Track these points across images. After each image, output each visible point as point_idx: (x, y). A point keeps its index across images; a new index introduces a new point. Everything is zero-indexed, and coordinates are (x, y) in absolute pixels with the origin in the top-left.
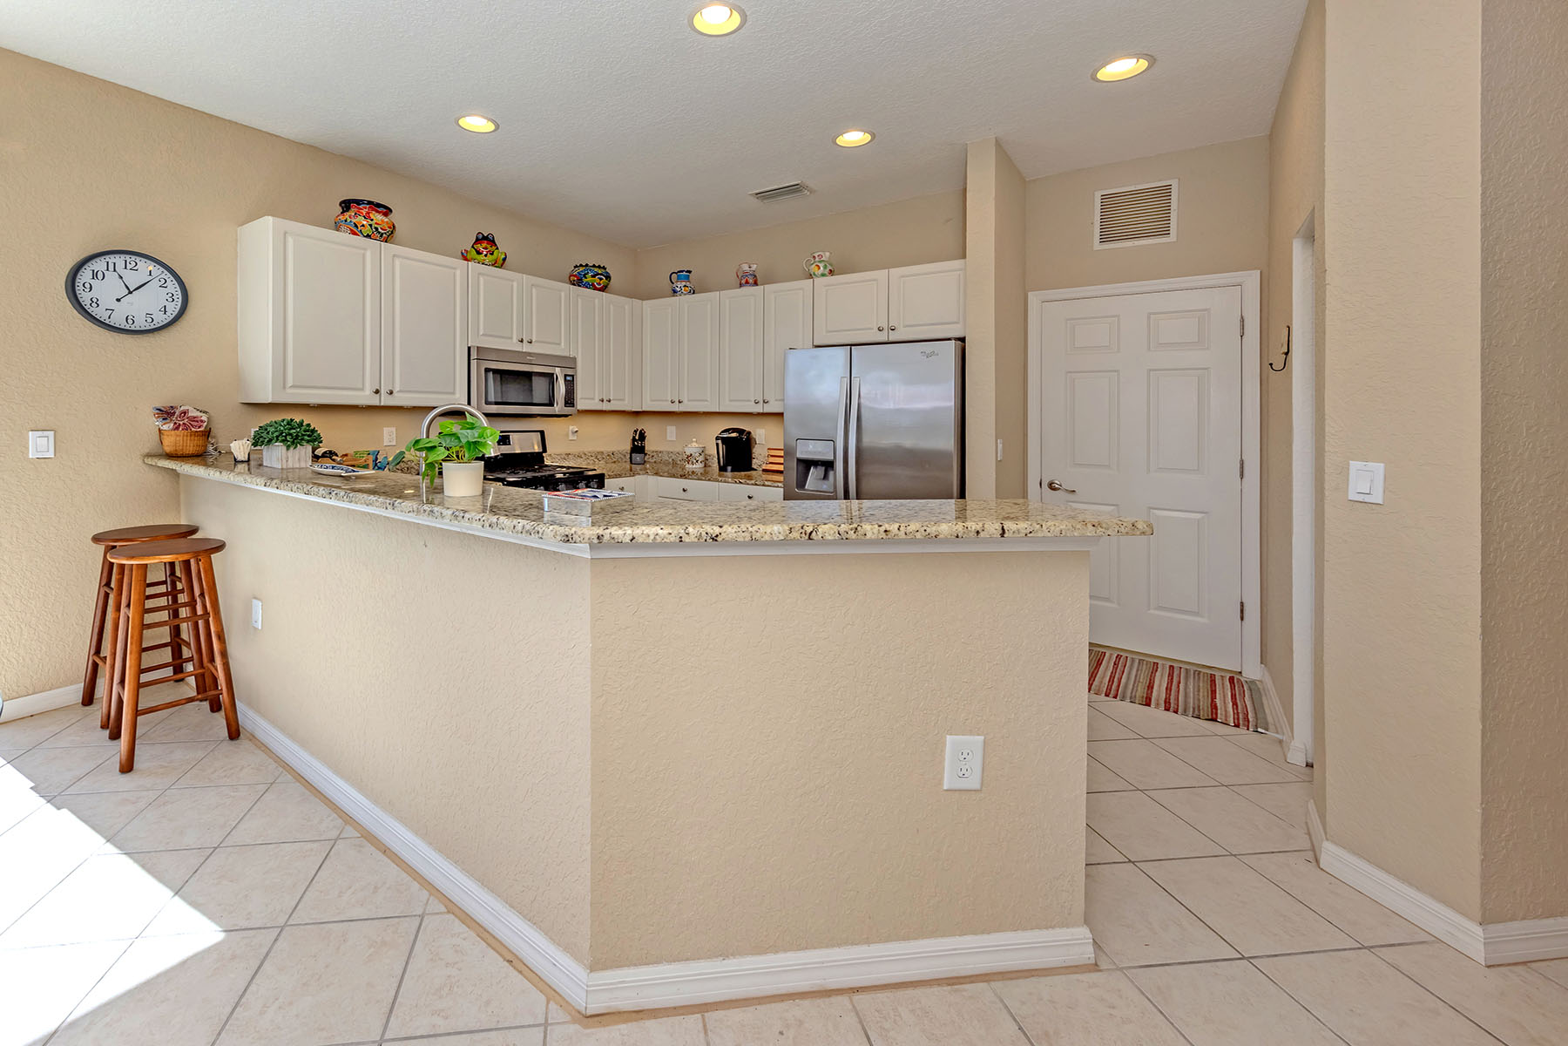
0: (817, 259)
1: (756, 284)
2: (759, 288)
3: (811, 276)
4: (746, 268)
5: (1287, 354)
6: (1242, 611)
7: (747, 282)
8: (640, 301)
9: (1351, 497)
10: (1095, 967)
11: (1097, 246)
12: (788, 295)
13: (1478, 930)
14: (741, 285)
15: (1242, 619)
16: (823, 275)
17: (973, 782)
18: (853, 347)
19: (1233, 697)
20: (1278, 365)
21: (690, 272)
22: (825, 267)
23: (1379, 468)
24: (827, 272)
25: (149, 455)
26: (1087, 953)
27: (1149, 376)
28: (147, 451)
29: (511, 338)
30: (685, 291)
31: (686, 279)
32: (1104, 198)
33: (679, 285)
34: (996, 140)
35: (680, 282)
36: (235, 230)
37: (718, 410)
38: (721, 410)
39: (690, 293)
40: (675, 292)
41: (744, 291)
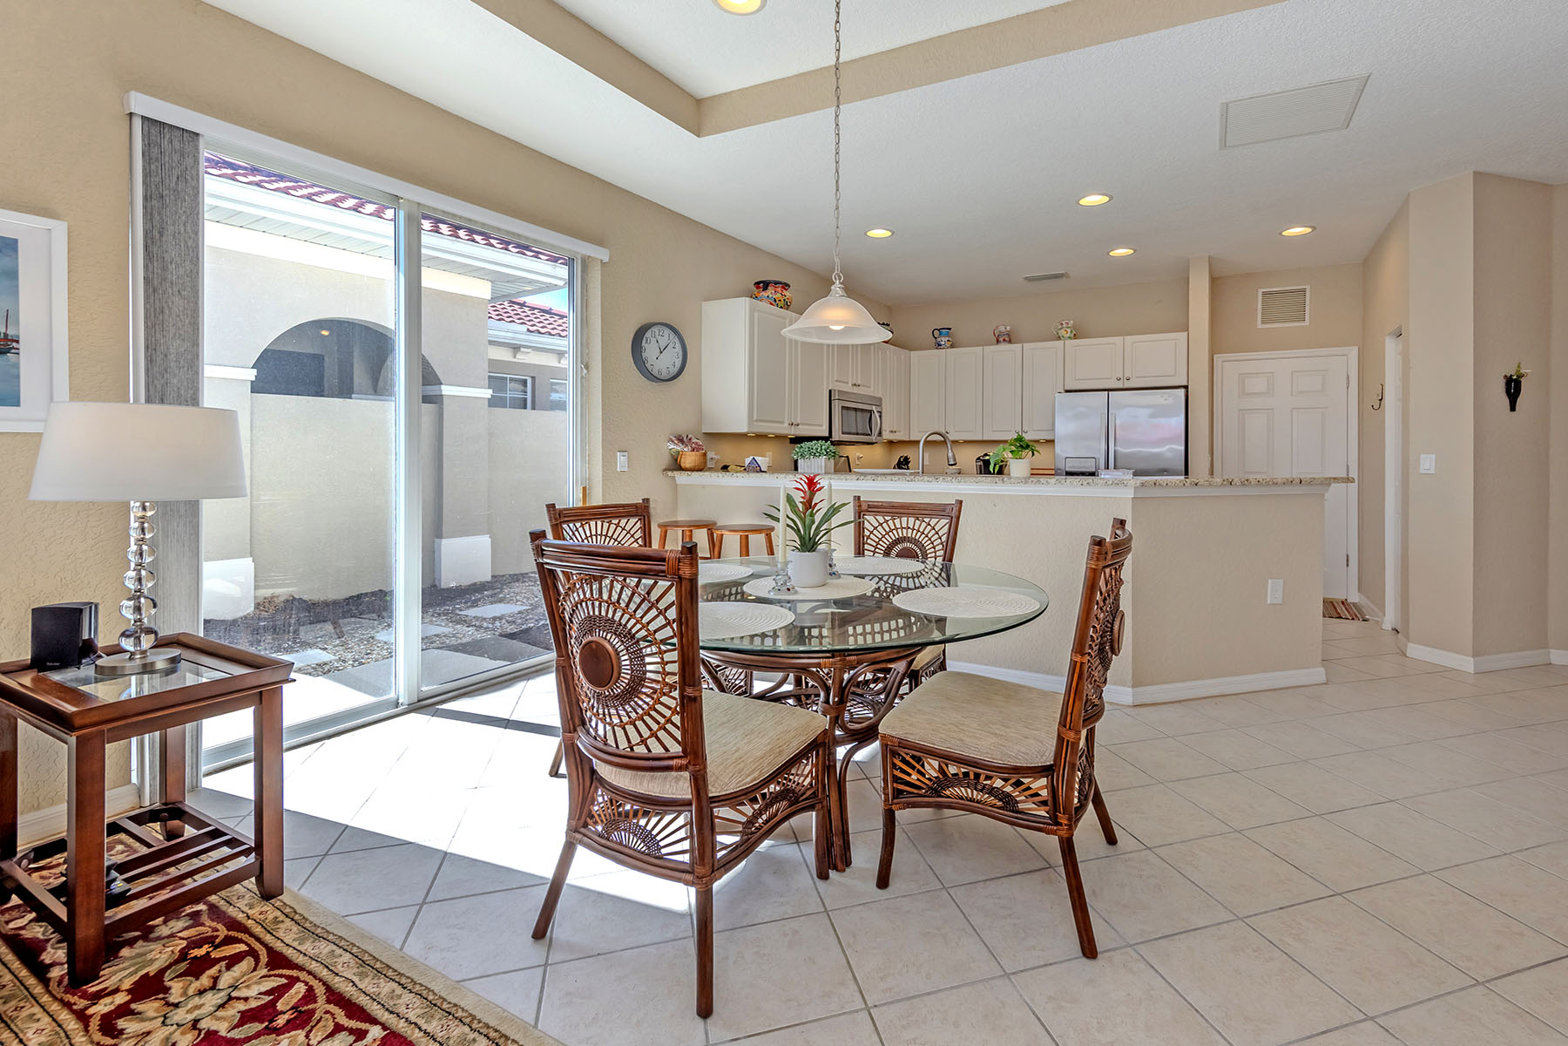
0: (1064, 325)
1: (1010, 342)
2: (1017, 347)
3: (1059, 338)
4: (1002, 329)
5: (1380, 400)
6: (1347, 560)
7: (1004, 340)
8: (908, 352)
9: (1421, 471)
10: (1326, 684)
11: (1260, 326)
12: (1042, 354)
13: (1472, 659)
14: (998, 341)
15: (1347, 565)
16: (1070, 338)
17: (1279, 601)
18: (1110, 393)
19: (1346, 609)
20: (1376, 407)
21: (950, 329)
22: (1072, 332)
23: (1433, 456)
24: (1072, 335)
25: (665, 470)
26: (1323, 678)
27: (1292, 412)
28: (664, 467)
29: (847, 383)
30: (948, 344)
31: (948, 335)
32: (1264, 293)
33: (943, 340)
34: (1210, 257)
35: (943, 337)
36: (701, 305)
37: (981, 439)
38: (984, 439)
39: (952, 346)
40: (939, 345)
41: (1004, 347)
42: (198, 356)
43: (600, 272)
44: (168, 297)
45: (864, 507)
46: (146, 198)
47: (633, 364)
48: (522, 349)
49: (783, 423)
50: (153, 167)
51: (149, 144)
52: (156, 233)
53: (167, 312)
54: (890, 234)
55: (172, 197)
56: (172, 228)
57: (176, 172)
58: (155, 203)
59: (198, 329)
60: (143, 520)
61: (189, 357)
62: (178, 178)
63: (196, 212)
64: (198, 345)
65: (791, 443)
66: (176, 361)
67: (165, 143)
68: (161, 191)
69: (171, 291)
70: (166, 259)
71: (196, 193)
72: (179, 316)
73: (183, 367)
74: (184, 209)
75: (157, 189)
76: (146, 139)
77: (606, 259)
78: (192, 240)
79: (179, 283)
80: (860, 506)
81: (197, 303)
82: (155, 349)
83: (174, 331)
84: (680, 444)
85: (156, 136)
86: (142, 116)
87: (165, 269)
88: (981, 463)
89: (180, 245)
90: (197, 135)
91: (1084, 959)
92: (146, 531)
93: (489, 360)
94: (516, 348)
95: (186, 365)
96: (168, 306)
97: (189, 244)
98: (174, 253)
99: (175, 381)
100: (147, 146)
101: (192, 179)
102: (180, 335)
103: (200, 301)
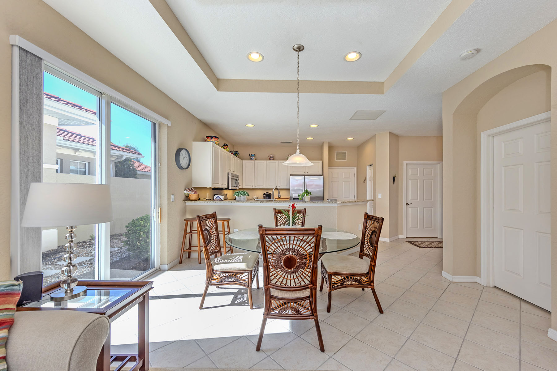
2: (276, 161)
4: (271, 156)
5: (365, 180)
7: (272, 159)
8: (243, 160)
9: (379, 198)
11: (336, 160)
14: (270, 159)
18: (305, 176)
20: (364, 182)
21: (255, 154)
23: (381, 194)
28: (182, 200)
30: (255, 159)
31: (254, 156)
32: (337, 152)
33: (253, 158)
34: (329, 142)
35: (252, 157)
36: (192, 143)
37: (265, 188)
38: (267, 188)
39: (256, 160)
40: (252, 159)
41: (272, 161)
42: (41, 157)
43: (167, 130)
44: (30, 131)
45: (277, 211)
46: (21, 85)
47: (175, 163)
48: (79, 151)
49: (218, 184)
50: (23, 71)
51: (22, 60)
52: (24, 101)
53: (29, 137)
54: (253, 126)
55: (31, 86)
56: (31, 100)
57: (33, 75)
58: (24, 87)
59: (41, 146)
60: (71, 232)
61: (38, 158)
62: (34, 78)
63: (40, 93)
64: (41, 153)
65: (213, 190)
66: (33, 160)
67: (29, 61)
68: (27, 82)
69: (31, 129)
70: (29, 113)
71: (40, 85)
72: (33, 140)
73: (35, 163)
74: (36, 92)
75: (25, 81)
76: (21, 58)
77: (170, 125)
78: (39, 106)
79: (34, 125)
80: (276, 211)
81: (40, 134)
82: (24, 154)
83: (32, 146)
84: (190, 191)
85: (25, 57)
86: (19, 47)
87: (28, 118)
88: (265, 195)
89: (34, 108)
90: (41, 59)
91: (381, 314)
92: (73, 237)
93: (57, 153)
94: (76, 150)
95: (37, 162)
96: (30, 135)
97: (38, 107)
98: (32, 111)
99: (32, 169)
100: (21, 61)
101: (39, 78)
102: (34, 148)
103: (42, 134)
